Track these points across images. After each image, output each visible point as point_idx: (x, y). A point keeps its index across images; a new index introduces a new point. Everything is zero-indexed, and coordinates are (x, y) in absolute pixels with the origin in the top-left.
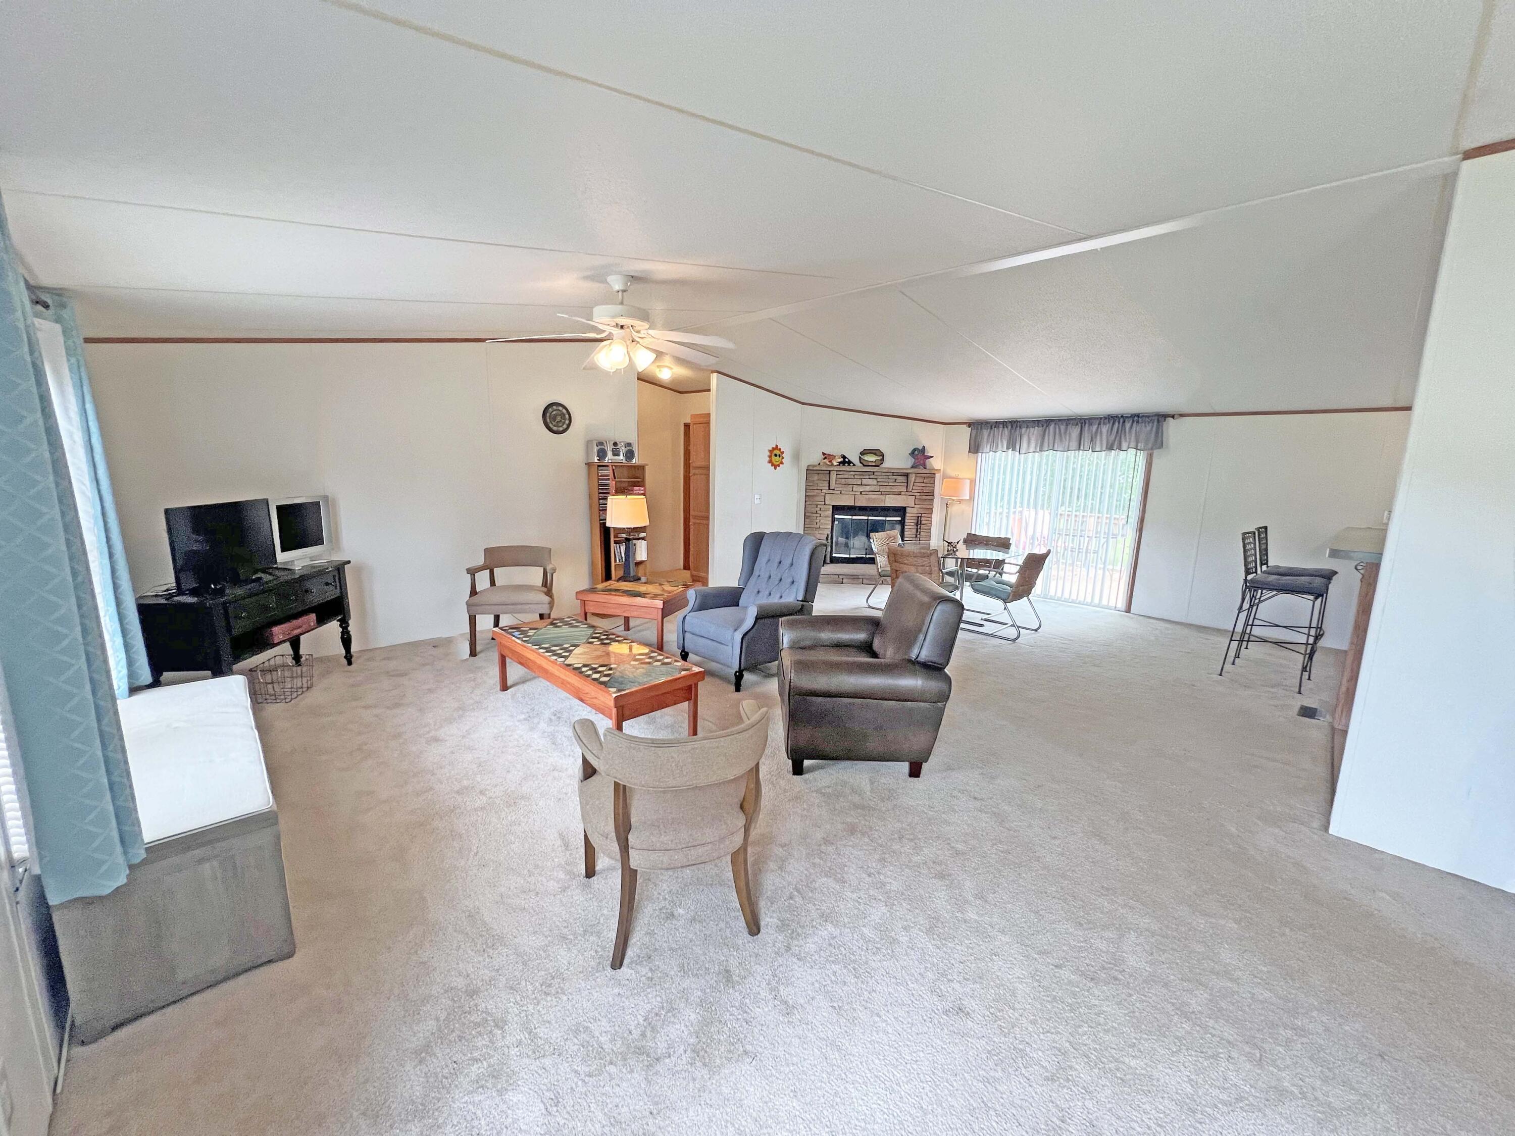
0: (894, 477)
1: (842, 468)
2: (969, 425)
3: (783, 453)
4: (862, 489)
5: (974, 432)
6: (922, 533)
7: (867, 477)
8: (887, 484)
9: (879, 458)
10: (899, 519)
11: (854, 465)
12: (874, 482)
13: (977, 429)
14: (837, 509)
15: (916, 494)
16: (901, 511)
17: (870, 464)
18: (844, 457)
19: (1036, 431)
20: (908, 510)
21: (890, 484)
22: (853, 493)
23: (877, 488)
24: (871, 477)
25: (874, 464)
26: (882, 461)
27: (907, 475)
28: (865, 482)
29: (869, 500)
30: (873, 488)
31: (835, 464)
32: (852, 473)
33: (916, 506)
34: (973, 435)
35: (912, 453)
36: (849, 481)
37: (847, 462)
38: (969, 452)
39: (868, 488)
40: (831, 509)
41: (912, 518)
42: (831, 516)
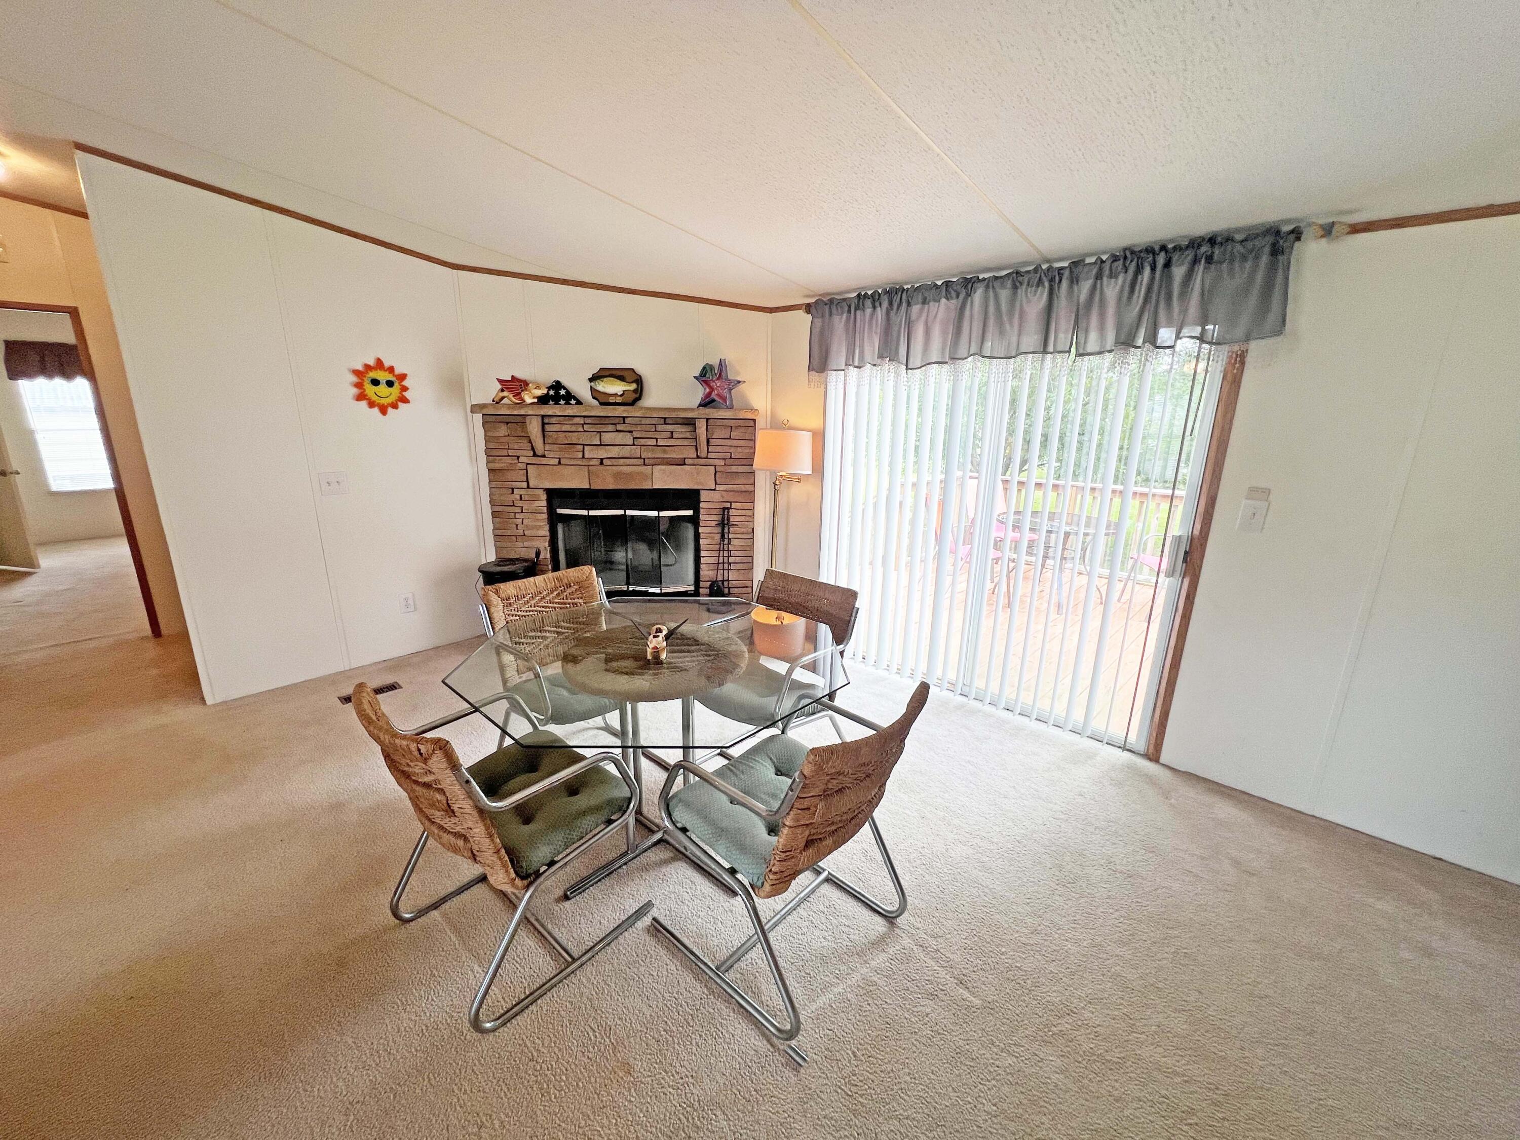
0: (669, 428)
1: (550, 409)
2: (808, 308)
3: (403, 377)
4: (602, 453)
5: (819, 322)
6: (733, 542)
7: (611, 428)
8: (653, 442)
9: (633, 386)
10: (690, 513)
11: (579, 403)
12: (628, 439)
13: (823, 316)
14: (556, 496)
15: (717, 462)
16: (690, 498)
17: (612, 400)
18: (557, 386)
20: (704, 496)
21: (660, 442)
22: (585, 462)
23: (636, 451)
24: (619, 427)
25: (619, 400)
26: (639, 393)
27: (690, 423)
28: (607, 438)
29: (617, 476)
30: (625, 452)
31: (529, 400)
32: (577, 420)
33: (718, 487)
34: (817, 330)
35: (701, 376)
36: (574, 438)
37: (563, 397)
38: (810, 369)
39: (614, 452)
40: (544, 497)
41: (712, 511)
42: (545, 510)
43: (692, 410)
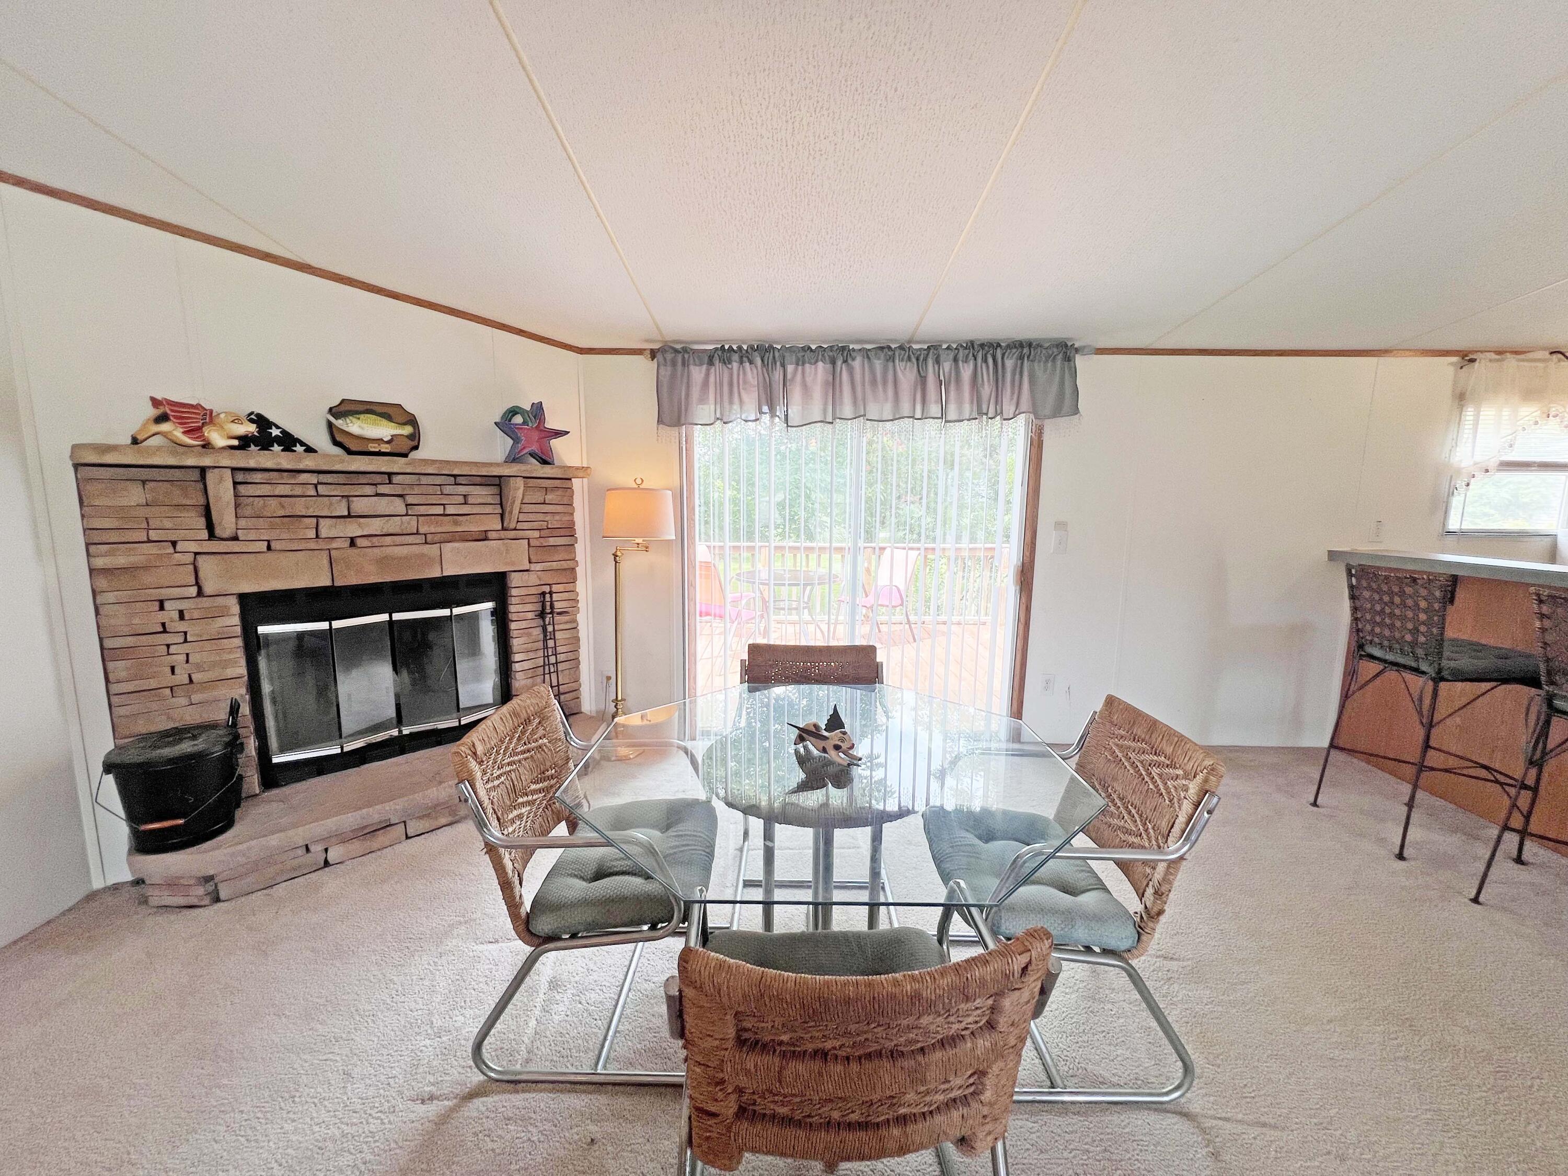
0: (462, 490)
1: (255, 458)
2: (653, 354)
4: (353, 529)
5: (666, 372)
6: (559, 635)
7: (369, 490)
8: (439, 510)
9: (408, 430)
10: (491, 605)
11: (309, 450)
12: (398, 506)
13: (674, 364)
14: (258, 603)
15: (530, 534)
16: (493, 586)
17: (373, 447)
18: (262, 422)
19: (819, 372)
20: (515, 580)
21: (451, 510)
22: (322, 545)
23: (410, 524)
24: (382, 489)
25: (385, 448)
26: (415, 440)
27: (498, 483)
28: (360, 505)
29: (382, 562)
30: (393, 525)
31: (219, 441)
32: (304, 477)
33: (534, 567)
34: (665, 381)
35: (506, 424)
36: (299, 507)
37: (278, 440)
38: (660, 421)
39: (375, 526)
40: (236, 609)
41: (528, 599)
42: (238, 630)
43: (498, 465)
